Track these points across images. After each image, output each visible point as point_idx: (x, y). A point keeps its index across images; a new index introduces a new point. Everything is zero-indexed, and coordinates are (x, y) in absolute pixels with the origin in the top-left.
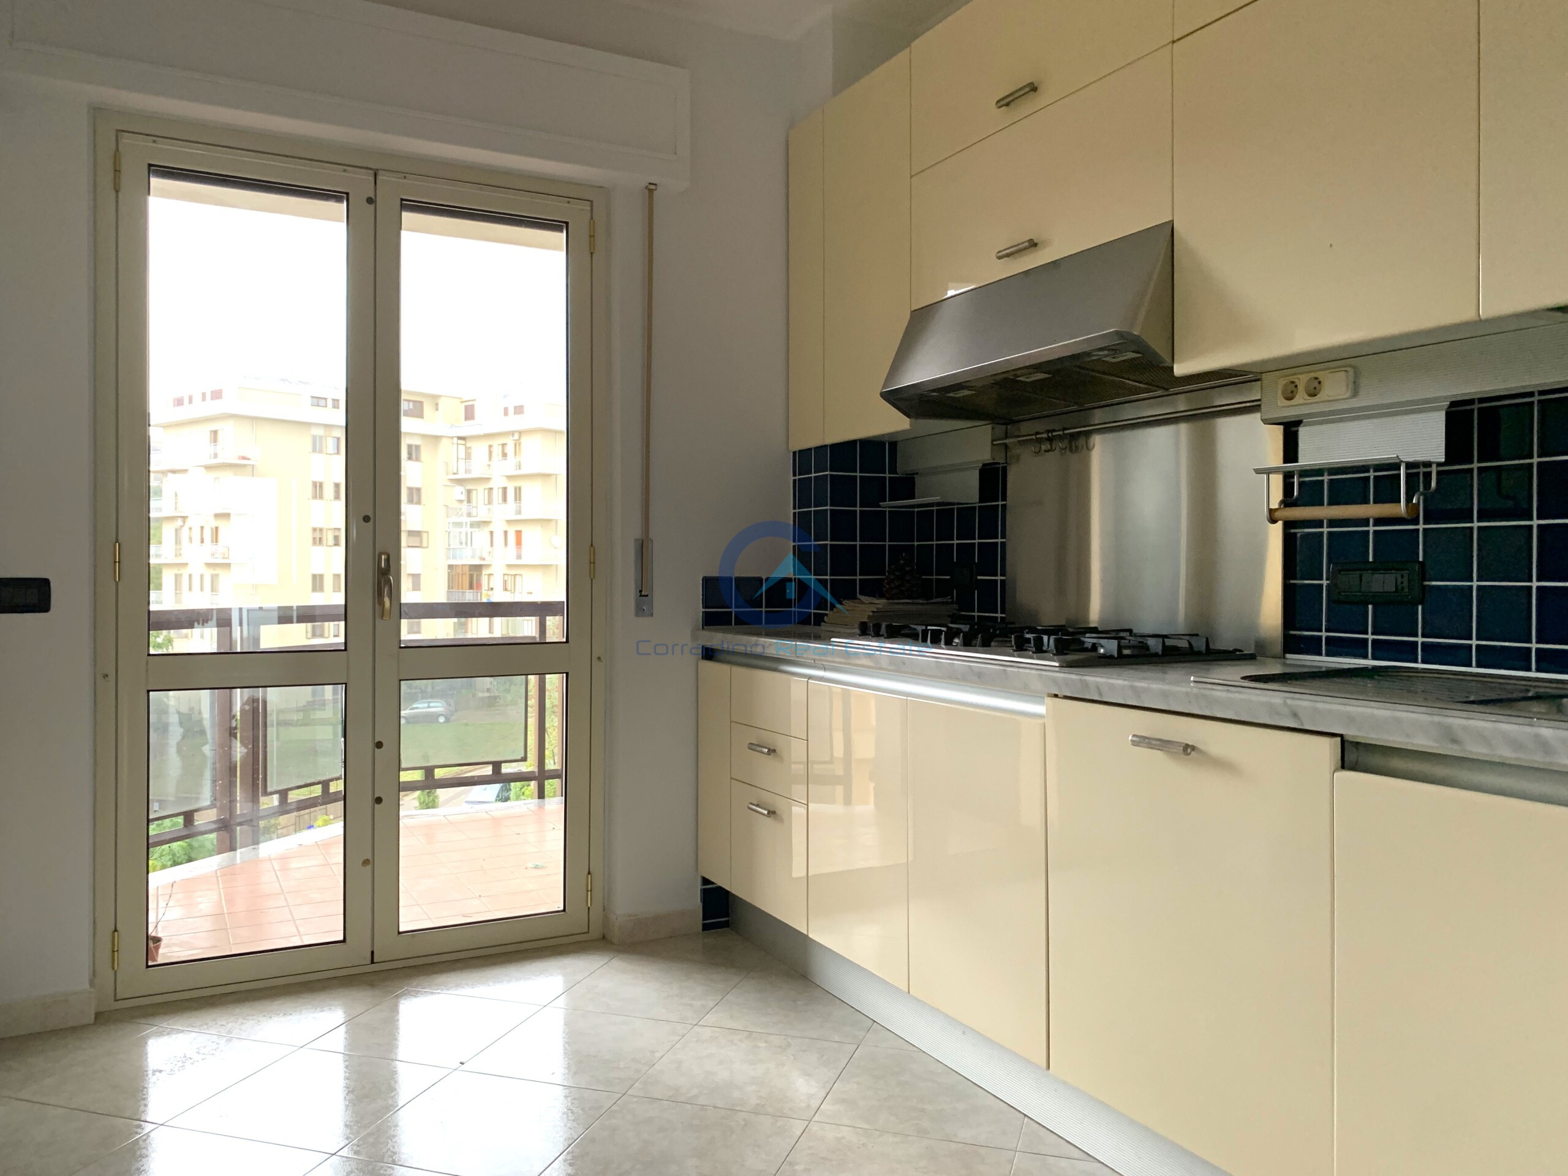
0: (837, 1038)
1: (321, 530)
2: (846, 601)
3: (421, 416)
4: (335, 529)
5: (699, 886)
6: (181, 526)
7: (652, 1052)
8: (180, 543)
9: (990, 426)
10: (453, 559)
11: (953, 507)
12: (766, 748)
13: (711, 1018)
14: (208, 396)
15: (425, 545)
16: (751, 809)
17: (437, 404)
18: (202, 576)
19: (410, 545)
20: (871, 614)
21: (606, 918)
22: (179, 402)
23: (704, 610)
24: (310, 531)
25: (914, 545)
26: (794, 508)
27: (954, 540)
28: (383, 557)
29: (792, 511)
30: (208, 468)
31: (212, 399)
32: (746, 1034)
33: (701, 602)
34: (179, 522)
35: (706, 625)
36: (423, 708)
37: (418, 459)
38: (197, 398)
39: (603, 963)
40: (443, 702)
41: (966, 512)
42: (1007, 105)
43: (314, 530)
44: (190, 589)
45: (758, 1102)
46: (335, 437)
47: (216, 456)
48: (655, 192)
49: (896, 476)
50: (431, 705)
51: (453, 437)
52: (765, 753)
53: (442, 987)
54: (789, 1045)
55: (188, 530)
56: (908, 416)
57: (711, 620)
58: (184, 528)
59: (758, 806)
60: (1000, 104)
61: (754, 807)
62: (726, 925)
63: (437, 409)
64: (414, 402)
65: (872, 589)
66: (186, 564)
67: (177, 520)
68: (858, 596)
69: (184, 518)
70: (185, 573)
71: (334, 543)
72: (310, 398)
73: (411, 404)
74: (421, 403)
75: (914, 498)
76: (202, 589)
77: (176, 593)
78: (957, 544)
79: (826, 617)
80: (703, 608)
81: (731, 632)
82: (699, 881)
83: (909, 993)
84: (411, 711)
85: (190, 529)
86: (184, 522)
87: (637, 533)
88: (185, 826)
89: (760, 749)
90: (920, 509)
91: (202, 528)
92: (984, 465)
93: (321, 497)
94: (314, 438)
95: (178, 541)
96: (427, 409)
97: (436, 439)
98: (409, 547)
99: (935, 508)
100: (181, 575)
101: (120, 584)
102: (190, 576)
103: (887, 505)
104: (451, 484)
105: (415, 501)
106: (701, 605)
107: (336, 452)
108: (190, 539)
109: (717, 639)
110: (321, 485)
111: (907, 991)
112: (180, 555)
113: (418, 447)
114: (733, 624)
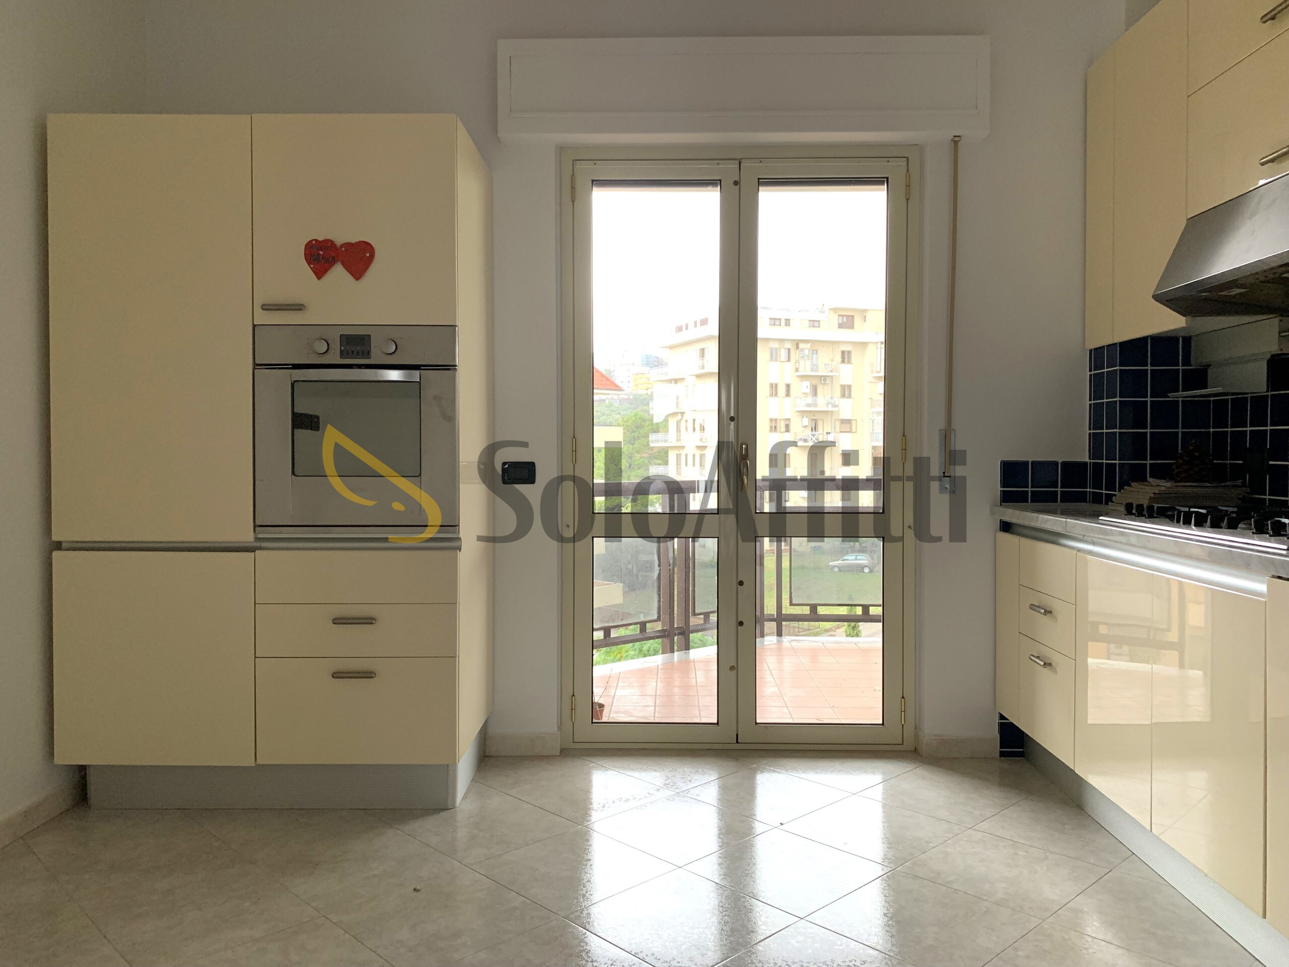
0: (1092, 861)
1: (776, 420)
2: (1134, 483)
3: (852, 327)
4: (786, 419)
5: (997, 720)
6: (681, 419)
7: (928, 842)
8: (680, 432)
9: (1277, 319)
10: (876, 441)
11: (1247, 396)
12: (1043, 609)
13: (985, 825)
14: (698, 323)
15: (854, 430)
16: (1031, 659)
17: (865, 317)
18: (694, 456)
19: (843, 430)
20: (1152, 495)
21: (916, 736)
22: (679, 329)
23: (1002, 489)
24: (768, 421)
25: (1210, 432)
26: (1090, 400)
27: (1247, 427)
28: (744, 446)
29: (1089, 402)
30: (699, 376)
31: (701, 325)
32: (1011, 843)
33: (999, 482)
34: (679, 417)
35: (1003, 502)
36: (852, 560)
37: (849, 362)
38: (691, 325)
39: (908, 769)
40: (867, 556)
41: (1259, 401)
42: (1273, 18)
43: (771, 420)
44: (686, 465)
45: (1004, 897)
46: (786, 349)
47: (703, 367)
48: (959, 143)
49: (1190, 368)
50: (858, 557)
51: (877, 343)
52: (1042, 614)
53: (782, 768)
54: (1046, 858)
55: (685, 421)
56: (1184, 315)
57: (1007, 498)
58: (682, 421)
59: (1038, 657)
60: (1264, 19)
61: (1034, 658)
62: (1021, 755)
63: (865, 321)
64: (848, 316)
65: (1159, 472)
66: (683, 447)
67: (678, 415)
68: (1149, 479)
69: (683, 413)
70: (683, 453)
71: (785, 430)
72: (769, 320)
73: (845, 318)
74: (853, 317)
75: (1207, 389)
76: (694, 465)
77: (677, 468)
78: (1250, 431)
79: (1114, 497)
80: (1001, 487)
81: (1026, 510)
82: (997, 716)
83: (1151, 831)
84: (842, 562)
85: (686, 421)
86: (682, 416)
87: (942, 425)
88: (641, 632)
89: (1038, 609)
90: (1215, 398)
91: (694, 420)
92: (1273, 356)
93: (776, 395)
94: (771, 349)
95: (678, 430)
96: (857, 321)
97: (864, 345)
98: (842, 432)
99: (1229, 397)
100: (680, 454)
101: (576, 465)
102: (686, 455)
103: (1180, 395)
104: (876, 381)
105: (846, 396)
106: (1000, 485)
107: (787, 360)
108: (686, 428)
109: (1012, 514)
110: (776, 385)
111: (1149, 829)
112: (680, 440)
113: (849, 352)
114: (1029, 501)
